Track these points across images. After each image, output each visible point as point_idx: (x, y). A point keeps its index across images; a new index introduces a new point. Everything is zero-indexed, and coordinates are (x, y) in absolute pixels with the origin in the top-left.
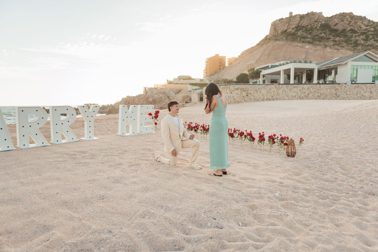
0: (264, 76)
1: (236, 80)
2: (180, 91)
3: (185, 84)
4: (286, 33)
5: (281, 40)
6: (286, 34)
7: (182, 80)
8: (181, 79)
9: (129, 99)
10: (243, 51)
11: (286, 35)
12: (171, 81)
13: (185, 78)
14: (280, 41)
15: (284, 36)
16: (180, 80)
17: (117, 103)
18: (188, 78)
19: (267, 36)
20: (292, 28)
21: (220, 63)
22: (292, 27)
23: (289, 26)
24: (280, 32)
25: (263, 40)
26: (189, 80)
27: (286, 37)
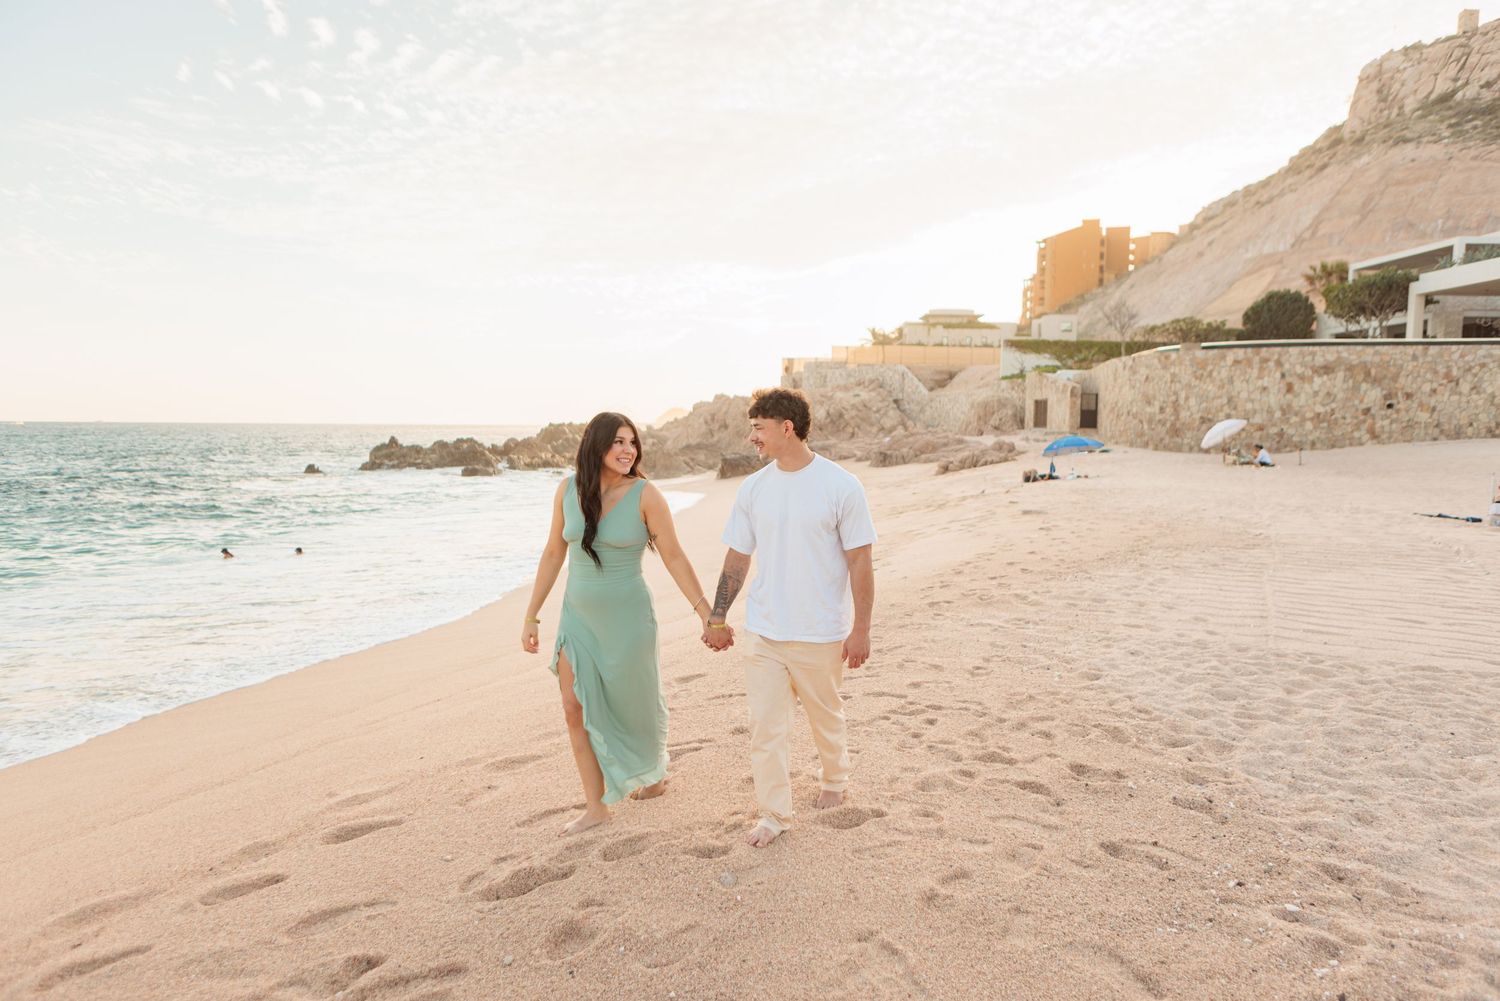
0: (1429, 300)
1: (1245, 324)
2: (952, 376)
3: (954, 346)
4: (1450, 108)
5: (1425, 140)
6: (1451, 112)
7: (940, 328)
8: (934, 325)
9: (724, 409)
10: (1206, 205)
11: (1451, 117)
12: (887, 333)
13: (954, 321)
14: (1419, 143)
15: (1442, 121)
16: (932, 329)
17: (672, 423)
18: (965, 320)
19: (1337, 129)
20: (1482, 82)
21: (1102, 256)
22: (1479, 79)
23: (1464, 75)
24: (1410, 104)
25: (1313, 151)
26: (972, 327)
27: (1451, 126)
